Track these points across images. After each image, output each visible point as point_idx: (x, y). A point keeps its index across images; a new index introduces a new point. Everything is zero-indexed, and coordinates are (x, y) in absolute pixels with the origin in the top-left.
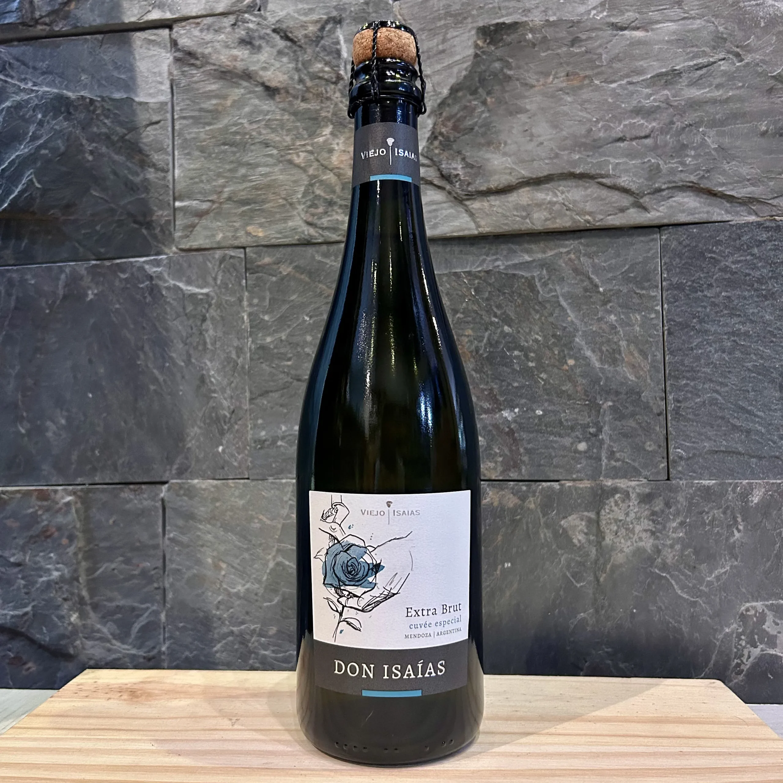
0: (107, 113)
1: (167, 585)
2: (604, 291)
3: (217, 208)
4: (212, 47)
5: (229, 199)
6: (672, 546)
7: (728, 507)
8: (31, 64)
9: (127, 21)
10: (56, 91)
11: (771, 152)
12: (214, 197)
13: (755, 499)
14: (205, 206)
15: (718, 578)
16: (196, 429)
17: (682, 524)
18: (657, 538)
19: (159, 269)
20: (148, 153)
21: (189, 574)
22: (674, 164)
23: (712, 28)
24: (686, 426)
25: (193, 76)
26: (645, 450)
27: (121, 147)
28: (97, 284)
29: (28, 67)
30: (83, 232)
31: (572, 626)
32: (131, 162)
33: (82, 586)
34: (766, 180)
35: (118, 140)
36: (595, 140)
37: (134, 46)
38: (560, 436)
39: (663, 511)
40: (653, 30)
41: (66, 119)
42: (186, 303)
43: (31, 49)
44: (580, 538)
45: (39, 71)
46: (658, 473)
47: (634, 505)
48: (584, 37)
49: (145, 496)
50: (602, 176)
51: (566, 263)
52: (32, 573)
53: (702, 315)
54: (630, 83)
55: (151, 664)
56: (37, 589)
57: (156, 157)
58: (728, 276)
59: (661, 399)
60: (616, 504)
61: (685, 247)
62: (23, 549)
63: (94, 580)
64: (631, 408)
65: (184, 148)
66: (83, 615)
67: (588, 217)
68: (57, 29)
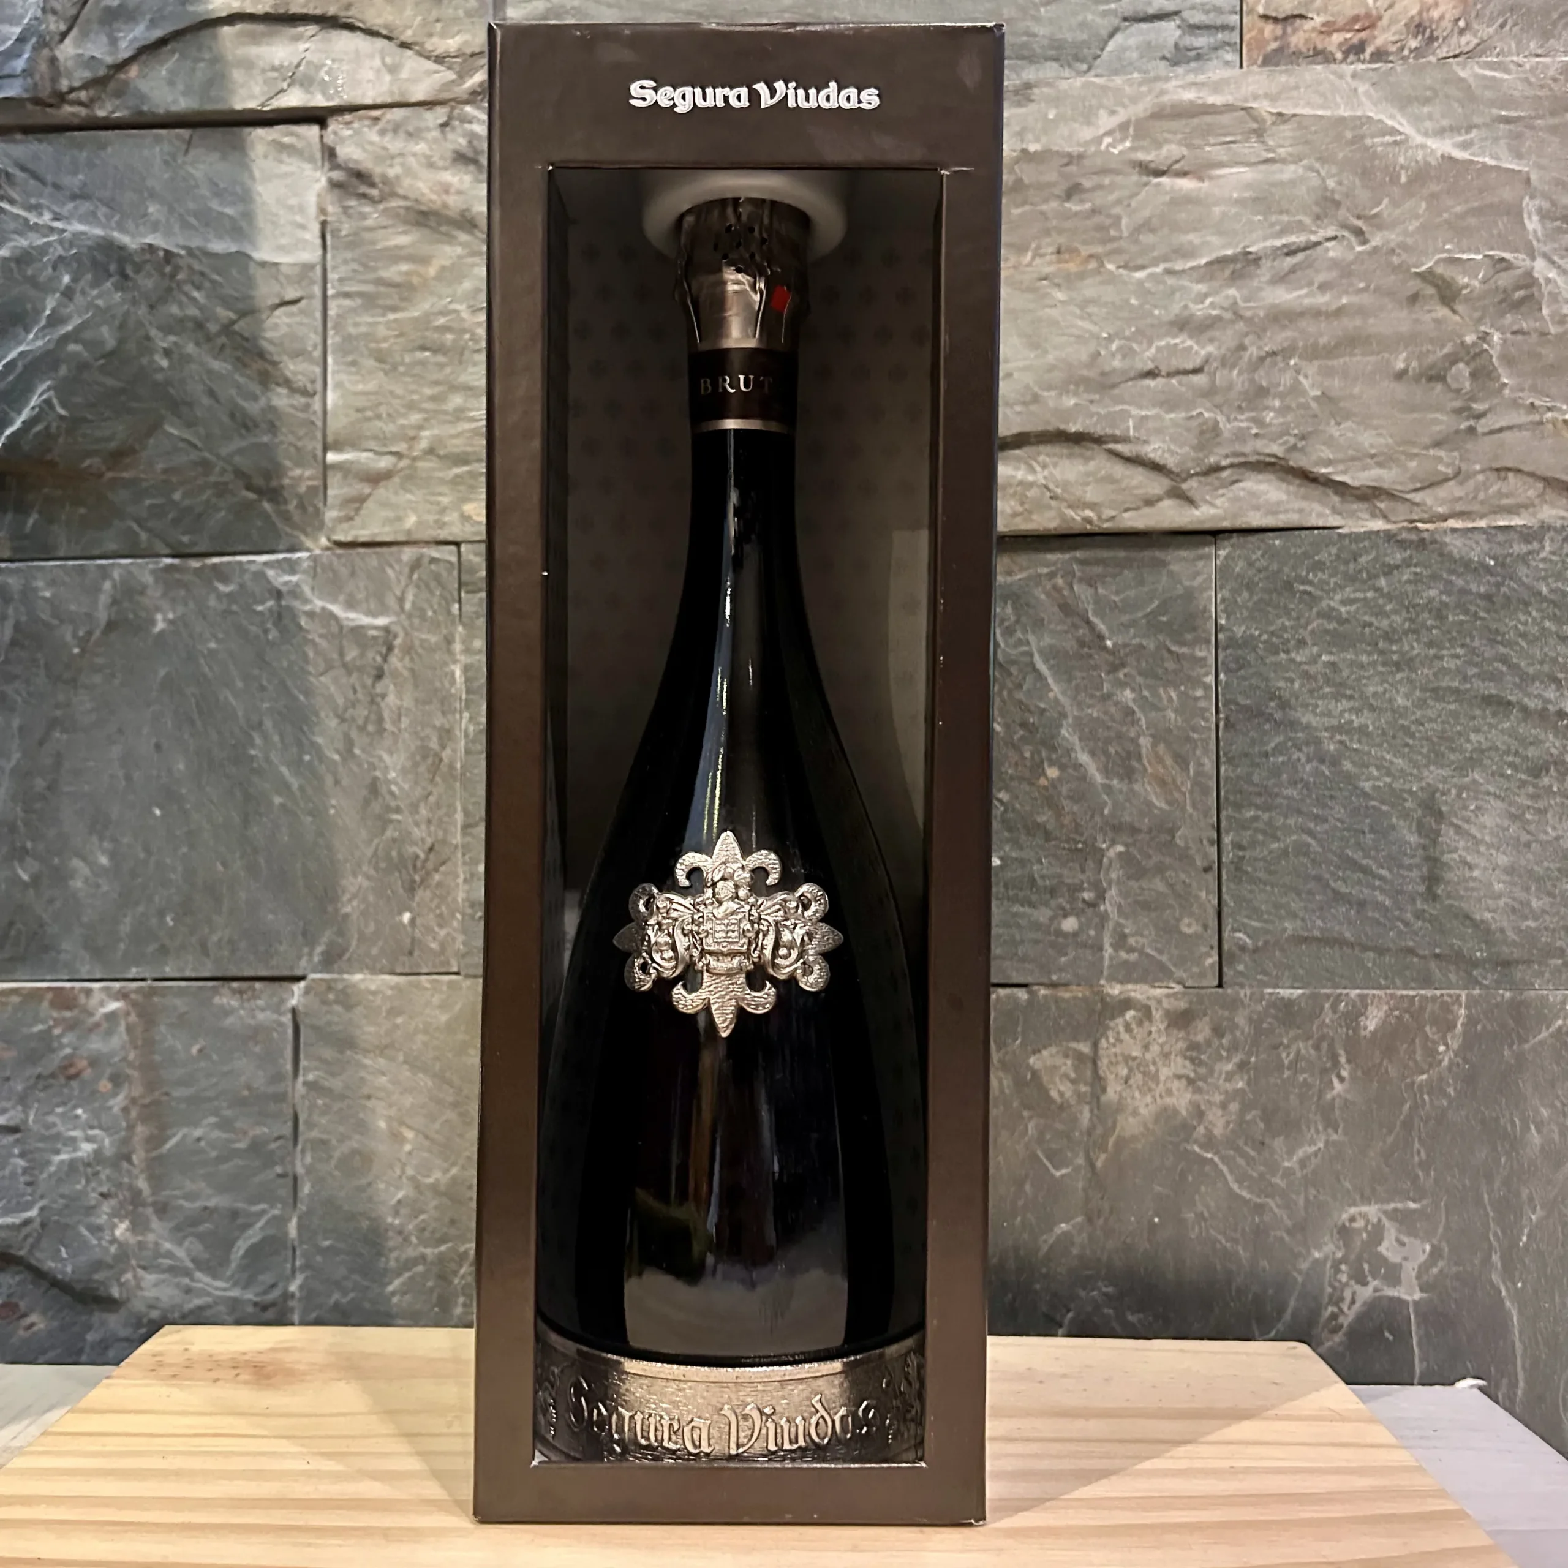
0: (199, 280)
1: (300, 1170)
2: (1114, 645)
3: (410, 467)
4: (402, 165)
5: (431, 451)
6: (1224, 1106)
7: (1323, 1038)
8: (49, 178)
9: (238, 107)
10: (99, 232)
11: (1413, 409)
12: (402, 447)
13: (1371, 1022)
14: (384, 463)
15: (1303, 1163)
16: (360, 878)
17: (1242, 1066)
18: (1199, 1090)
19: (294, 579)
20: (276, 358)
21: (344, 1149)
22: (1242, 422)
23: (1315, 181)
24: (1251, 891)
25: (364, 216)
26: (1180, 932)
27: (223, 346)
28: (173, 601)
29: (43, 183)
30: (148, 502)
31: (1045, 1248)
32: (242, 375)
33: (136, 1171)
34: (1403, 457)
35: (218, 334)
36: (1103, 374)
37: (252, 155)
38: (1032, 905)
39: (1208, 1043)
40: (1211, 178)
41: (118, 287)
42: (345, 643)
43: (50, 149)
44: (1062, 1088)
45: (68, 193)
46: (1202, 975)
47: (1159, 1031)
48: (1087, 183)
49: (260, 1003)
50: (1116, 440)
51: (1048, 594)
52: (40, 1145)
53: (1286, 695)
54: (1169, 272)
55: (270, 1314)
56: (50, 1176)
57: (292, 368)
58: (1332, 626)
59: (1211, 843)
60: (1128, 1028)
61: (1259, 571)
62: (23, 1100)
63: (160, 1158)
64: (1156, 858)
65: (346, 353)
66: (138, 1225)
67: (1089, 513)
68: (101, 113)
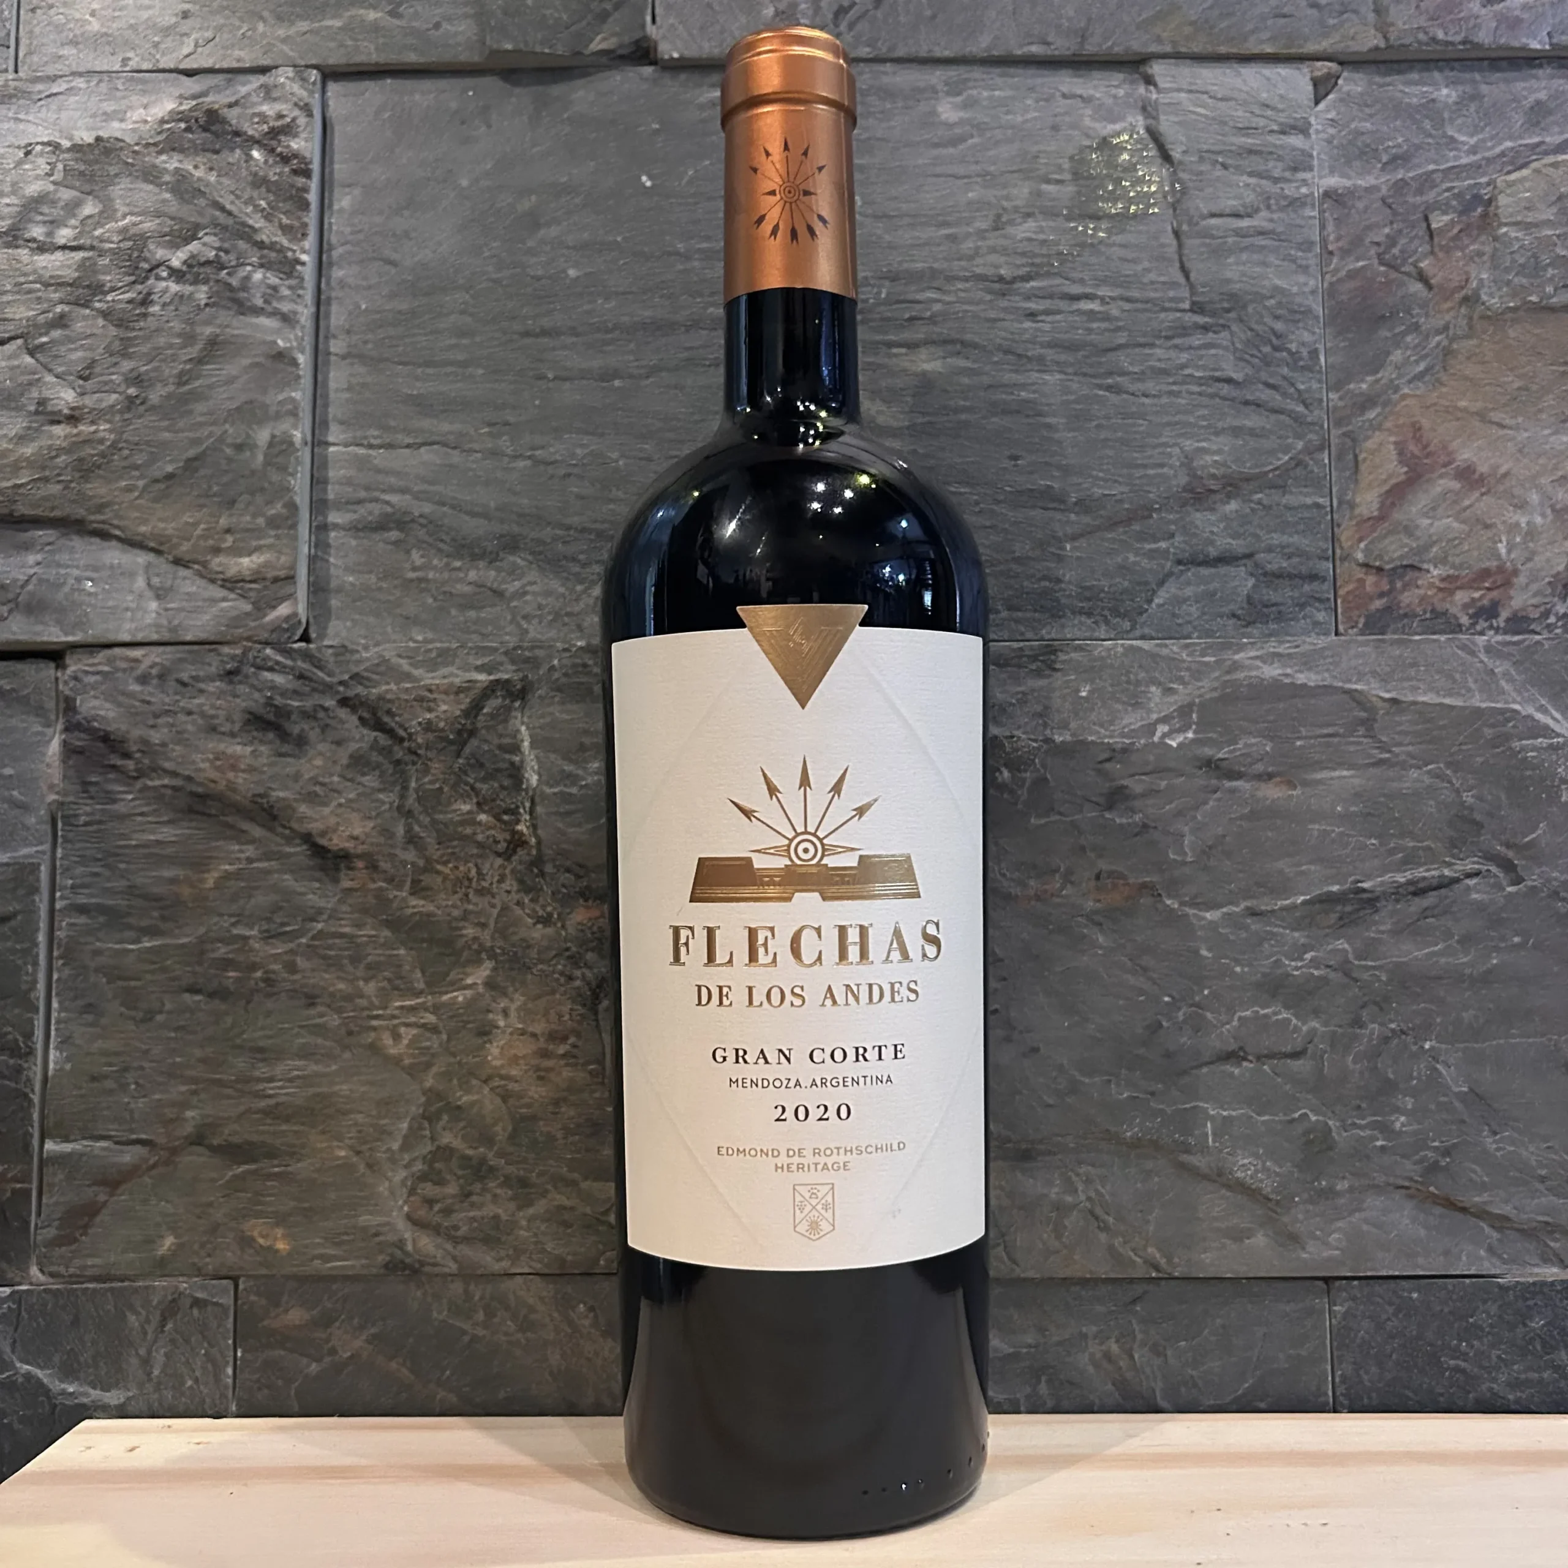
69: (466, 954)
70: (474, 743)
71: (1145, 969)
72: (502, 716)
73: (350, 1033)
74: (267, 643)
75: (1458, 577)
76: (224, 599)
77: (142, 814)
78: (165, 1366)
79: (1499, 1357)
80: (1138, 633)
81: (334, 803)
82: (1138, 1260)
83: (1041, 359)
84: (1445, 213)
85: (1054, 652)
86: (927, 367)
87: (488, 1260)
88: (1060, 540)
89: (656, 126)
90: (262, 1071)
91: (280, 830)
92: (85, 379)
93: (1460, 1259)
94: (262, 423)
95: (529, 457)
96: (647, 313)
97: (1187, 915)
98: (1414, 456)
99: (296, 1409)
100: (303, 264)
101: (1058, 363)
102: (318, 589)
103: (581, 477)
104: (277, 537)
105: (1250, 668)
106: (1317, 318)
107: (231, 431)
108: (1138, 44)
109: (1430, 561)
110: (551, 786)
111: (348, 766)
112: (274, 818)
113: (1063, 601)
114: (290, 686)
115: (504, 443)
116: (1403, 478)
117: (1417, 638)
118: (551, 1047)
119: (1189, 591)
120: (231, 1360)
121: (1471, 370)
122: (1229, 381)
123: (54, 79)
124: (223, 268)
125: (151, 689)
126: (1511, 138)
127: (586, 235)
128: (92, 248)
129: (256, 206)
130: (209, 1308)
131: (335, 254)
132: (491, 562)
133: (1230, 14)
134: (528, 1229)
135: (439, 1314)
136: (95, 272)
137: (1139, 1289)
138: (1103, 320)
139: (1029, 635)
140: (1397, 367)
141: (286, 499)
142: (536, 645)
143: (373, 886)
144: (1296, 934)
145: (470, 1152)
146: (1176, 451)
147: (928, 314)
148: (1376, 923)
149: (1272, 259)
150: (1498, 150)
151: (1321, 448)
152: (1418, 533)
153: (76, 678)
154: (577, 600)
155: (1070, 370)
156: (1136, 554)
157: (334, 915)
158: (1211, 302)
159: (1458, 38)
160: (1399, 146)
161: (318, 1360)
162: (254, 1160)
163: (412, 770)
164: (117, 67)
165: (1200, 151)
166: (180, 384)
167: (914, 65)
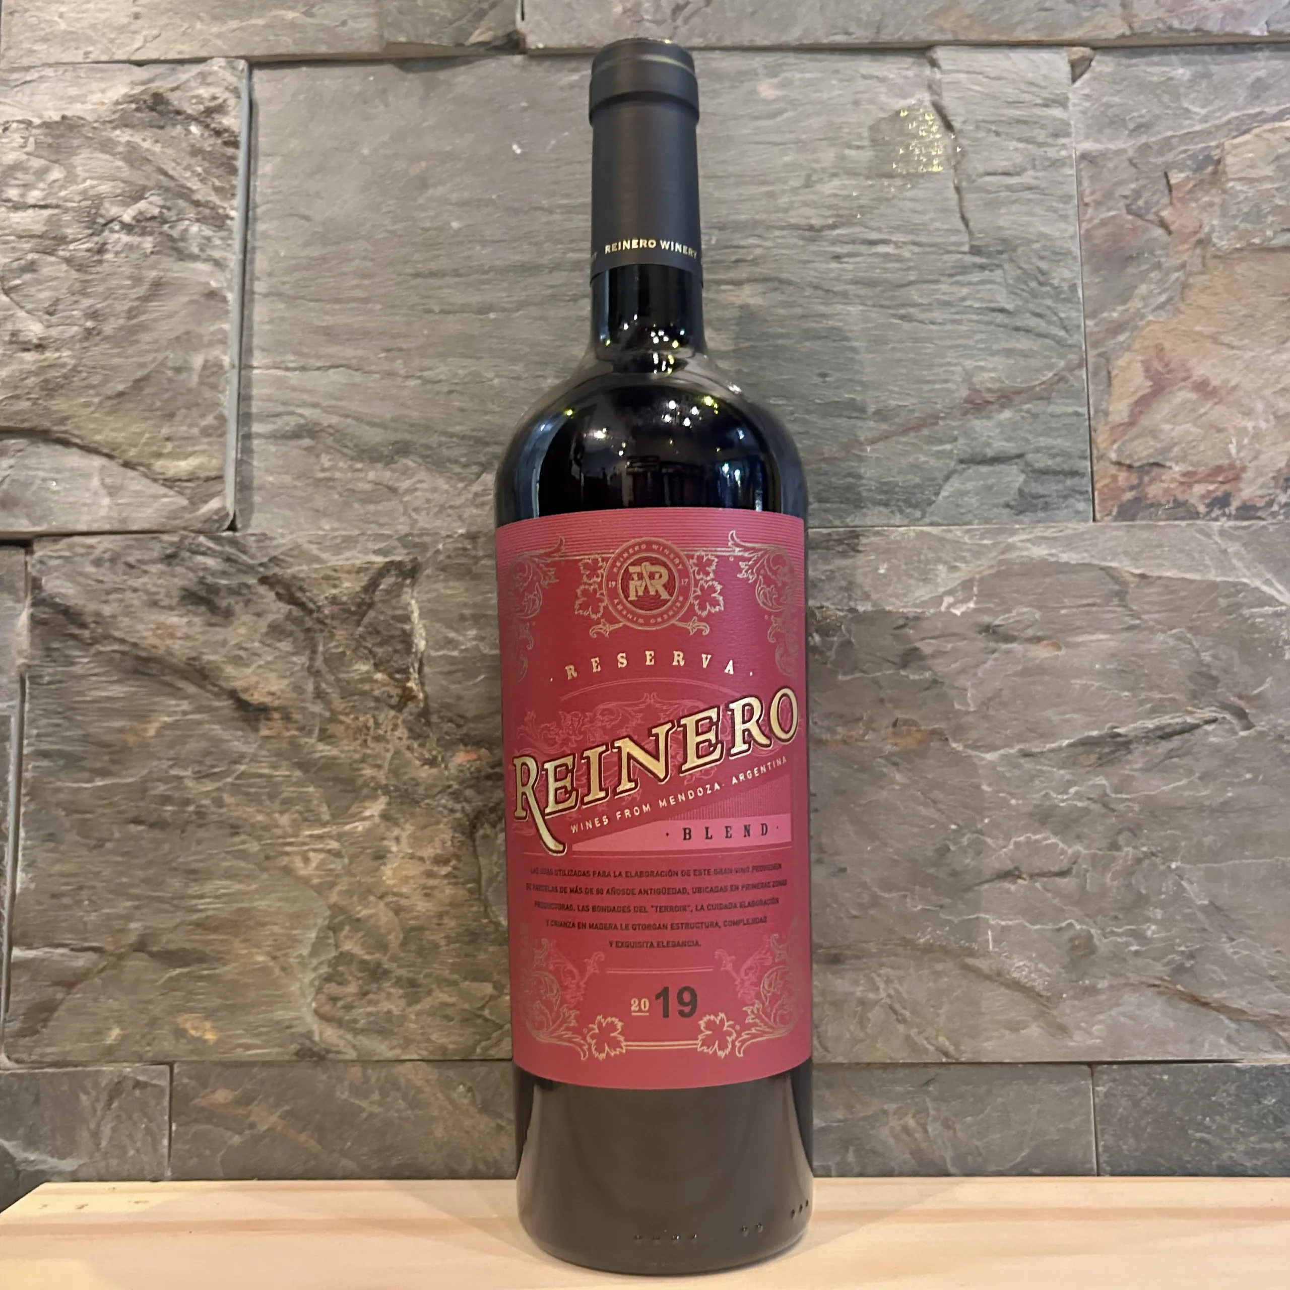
69: (365, 791)
70: (372, 614)
71: (935, 802)
72: (395, 592)
73: (267, 858)
74: (200, 532)
75: (1194, 473)
76: (165, 496)
77: (95, 675)
78: (111, 1139)
79: (1237, 1130)
80: (927, 520)
81: (254, 666)
82: (931, 1048)
83: (845, 294)
84: (1181, 171)
85: (857, 536)
86: (752, 301)
87: (382, 1049)
88: (861, 444)
89: (524, 104)
90: (194, 889)
91: (210, 687)
92: (51, 314)
93: (1203, 1046)
94: (196, 349)
95: (419, 377)
96: (518, 257)
97: (970, 756)
98: (1158, 372)
99: (221, 1174)
100: (232, 219)
101: (859, 296)
102: (244, 487)
103: (461, 393)
104: (209, 444)
105: (1021, 549)
106: (1075, 258)
107: (172, 356)
108: (924, 34)
109: (1171, 460)
110: (437, 650)
111: (267, 634)
112: (205, 677)
113: (864, 494)
114: (219, 568)
115: (398, 365)
116: (1148, 390)
117: (1162, 523)
118: (436, 869)
119: (969, 486)
120: (167, 1133)
121: (1204, 300)
122: (1002, 310)
123: (27, 69)
124: (165, 222)
125: (102, 570)
126: (1236, 109)
127: (466, 194)
128: (57, 206)
129: (193, 172)
130: (149, 1089)
131: (259, 211)
132: (387, 464)
133: (1001, 9)
134: (416, 1022)
135: (343, 1094)
136: (60, 226)
137: (932, 1072)
138: (897, 261)
139: (837, 522)
140: (1143, 299)
141: (216, 413)
142: (425, 532)
143: (288, 734)
144: (1062, 772)
145: (367, 957)
146: (959, 369)
147: (751, 257)
148: (1129, 762)
149: (1038, 210)
150: (1225, 119)
151: (1080, 366)
152: (1162, 437)
153: (42, 562)
154: (459, 494)
155: (869, 303)
156: (926, 454)
157: (254, 759)
158: (987, 246)
159: (1191, 27)
160: (1141, 116)
161: (240, 1133)
162: (187, 965)
163: (319, 636)
164: (80, 60)
165: (977, 121)
166: (130, 318)
167: (738, 53)
